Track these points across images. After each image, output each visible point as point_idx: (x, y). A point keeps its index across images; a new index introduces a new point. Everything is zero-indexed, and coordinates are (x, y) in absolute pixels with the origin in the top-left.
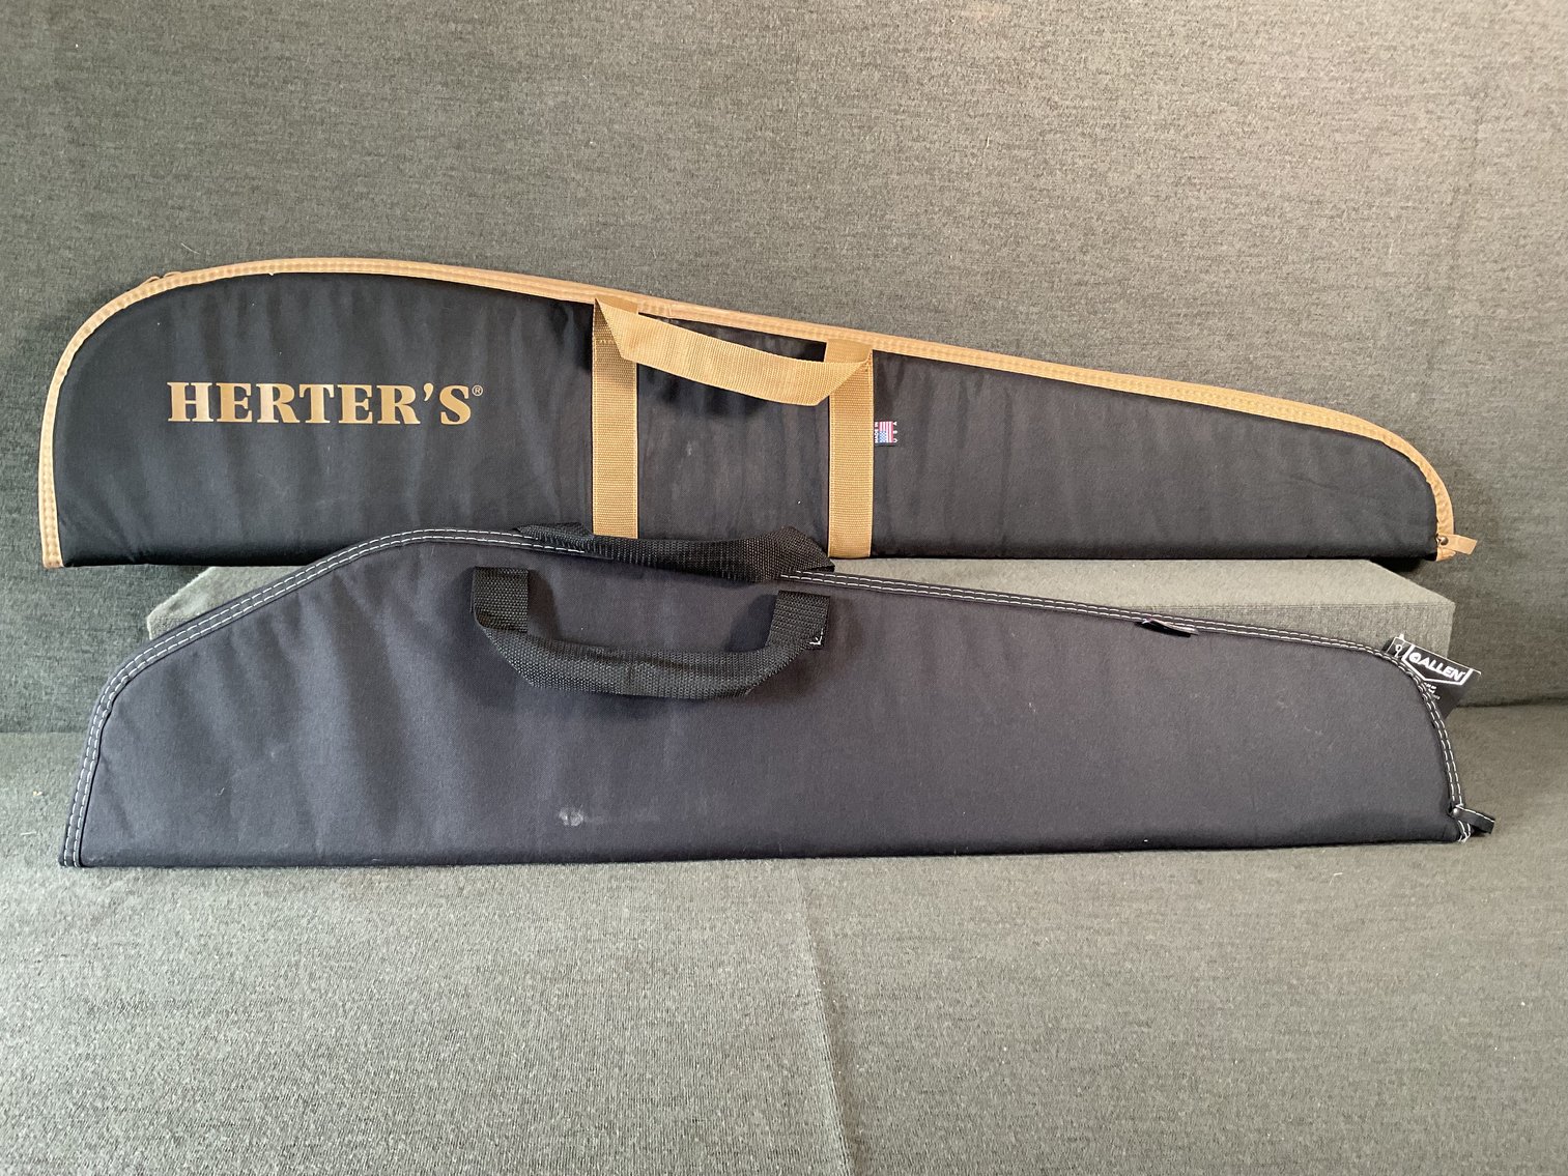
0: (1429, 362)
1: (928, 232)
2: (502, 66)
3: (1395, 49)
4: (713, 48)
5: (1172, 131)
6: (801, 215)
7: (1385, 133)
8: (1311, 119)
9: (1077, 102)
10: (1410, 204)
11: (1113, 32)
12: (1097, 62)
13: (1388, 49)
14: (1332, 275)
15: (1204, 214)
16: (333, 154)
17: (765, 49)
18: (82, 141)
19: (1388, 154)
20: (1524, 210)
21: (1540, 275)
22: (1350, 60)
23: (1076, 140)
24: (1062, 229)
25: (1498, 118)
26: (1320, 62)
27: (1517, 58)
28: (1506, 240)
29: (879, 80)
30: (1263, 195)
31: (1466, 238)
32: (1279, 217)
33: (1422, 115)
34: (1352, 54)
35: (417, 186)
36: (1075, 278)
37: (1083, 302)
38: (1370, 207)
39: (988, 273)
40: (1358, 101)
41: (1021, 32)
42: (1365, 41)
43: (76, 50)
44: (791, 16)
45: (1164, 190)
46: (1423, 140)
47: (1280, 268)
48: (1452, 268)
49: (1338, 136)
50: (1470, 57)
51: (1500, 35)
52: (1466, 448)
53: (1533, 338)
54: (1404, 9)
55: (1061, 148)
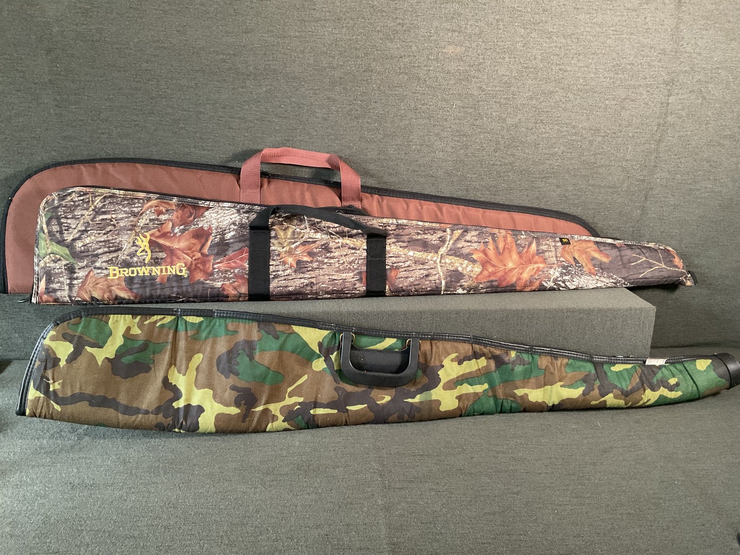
0: (646, 197)
1: (428, 144)
2: (243, 74)
3: (633, 64)
4: (335, 66)
5: (534, 100)
6: (373, 136)
7: (628, 101)
8: (596, 95)
9: (494, 88)
10: (639, 131)
11: (509, 58)
12: (502, 71)
13: (630, 64)
14: (603, 161)
15: (547, 135)
16: (169, 110)
17: (357, 66)
18: (60, 106)
19: (629, 110)
20: (689, 133)
21: (695, 161)
22: (613, 69)
23: (493, 104)
24: (486, 142)
25: (678, 94)
26: (600, 70)
27: (687, 68)
28: (680, 146)
29: (407, 79)
30: (574, 127)
31: (663, 145)
32: (581, 136)
33: (644, 93)
34: (614, 66)
35: (206, 124)
36: (491, 163)
37: (495, 172)
38: (621, 132)
39: (454, 161)
40: (616, 87)
41: (470, 58)
42: (620, 61)
43: (57, 67)
44: (369, 52)
45: (531, 125)
46: (644, 103)
47: (580, 158)
48: (656, 158)
49: (607, 102)
50: (666, 68)
51: (679, 58)
52: (664, 234)
53: (692, 187)
54: (637, 47)
55: (486, 108)
